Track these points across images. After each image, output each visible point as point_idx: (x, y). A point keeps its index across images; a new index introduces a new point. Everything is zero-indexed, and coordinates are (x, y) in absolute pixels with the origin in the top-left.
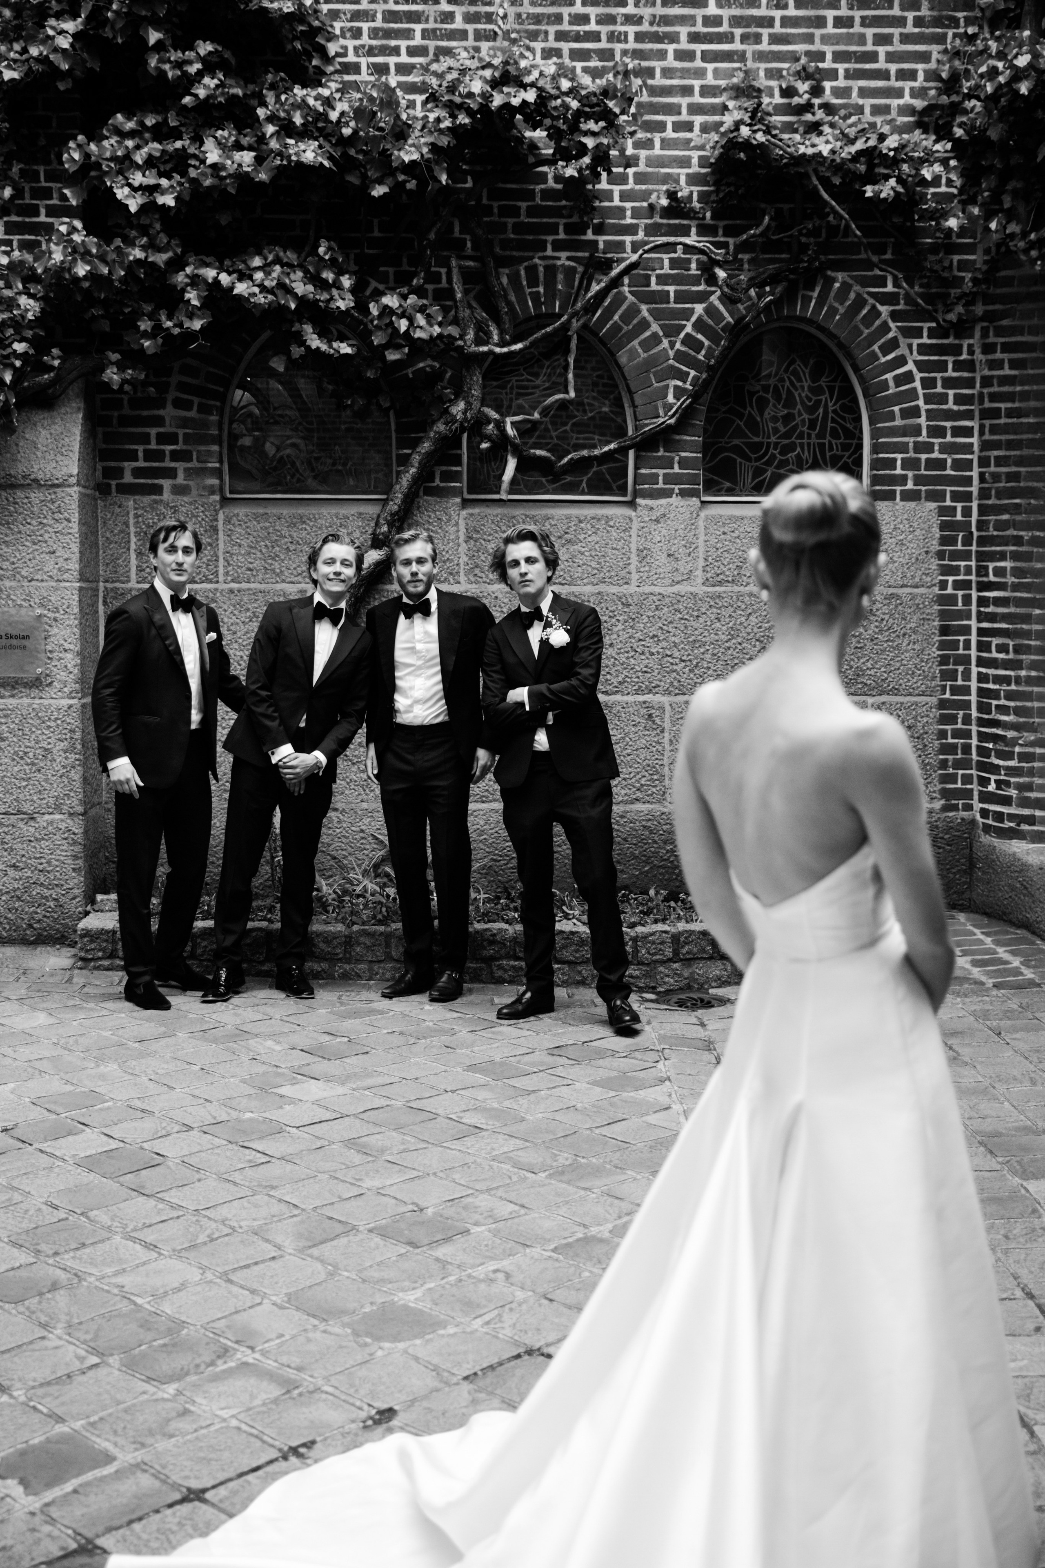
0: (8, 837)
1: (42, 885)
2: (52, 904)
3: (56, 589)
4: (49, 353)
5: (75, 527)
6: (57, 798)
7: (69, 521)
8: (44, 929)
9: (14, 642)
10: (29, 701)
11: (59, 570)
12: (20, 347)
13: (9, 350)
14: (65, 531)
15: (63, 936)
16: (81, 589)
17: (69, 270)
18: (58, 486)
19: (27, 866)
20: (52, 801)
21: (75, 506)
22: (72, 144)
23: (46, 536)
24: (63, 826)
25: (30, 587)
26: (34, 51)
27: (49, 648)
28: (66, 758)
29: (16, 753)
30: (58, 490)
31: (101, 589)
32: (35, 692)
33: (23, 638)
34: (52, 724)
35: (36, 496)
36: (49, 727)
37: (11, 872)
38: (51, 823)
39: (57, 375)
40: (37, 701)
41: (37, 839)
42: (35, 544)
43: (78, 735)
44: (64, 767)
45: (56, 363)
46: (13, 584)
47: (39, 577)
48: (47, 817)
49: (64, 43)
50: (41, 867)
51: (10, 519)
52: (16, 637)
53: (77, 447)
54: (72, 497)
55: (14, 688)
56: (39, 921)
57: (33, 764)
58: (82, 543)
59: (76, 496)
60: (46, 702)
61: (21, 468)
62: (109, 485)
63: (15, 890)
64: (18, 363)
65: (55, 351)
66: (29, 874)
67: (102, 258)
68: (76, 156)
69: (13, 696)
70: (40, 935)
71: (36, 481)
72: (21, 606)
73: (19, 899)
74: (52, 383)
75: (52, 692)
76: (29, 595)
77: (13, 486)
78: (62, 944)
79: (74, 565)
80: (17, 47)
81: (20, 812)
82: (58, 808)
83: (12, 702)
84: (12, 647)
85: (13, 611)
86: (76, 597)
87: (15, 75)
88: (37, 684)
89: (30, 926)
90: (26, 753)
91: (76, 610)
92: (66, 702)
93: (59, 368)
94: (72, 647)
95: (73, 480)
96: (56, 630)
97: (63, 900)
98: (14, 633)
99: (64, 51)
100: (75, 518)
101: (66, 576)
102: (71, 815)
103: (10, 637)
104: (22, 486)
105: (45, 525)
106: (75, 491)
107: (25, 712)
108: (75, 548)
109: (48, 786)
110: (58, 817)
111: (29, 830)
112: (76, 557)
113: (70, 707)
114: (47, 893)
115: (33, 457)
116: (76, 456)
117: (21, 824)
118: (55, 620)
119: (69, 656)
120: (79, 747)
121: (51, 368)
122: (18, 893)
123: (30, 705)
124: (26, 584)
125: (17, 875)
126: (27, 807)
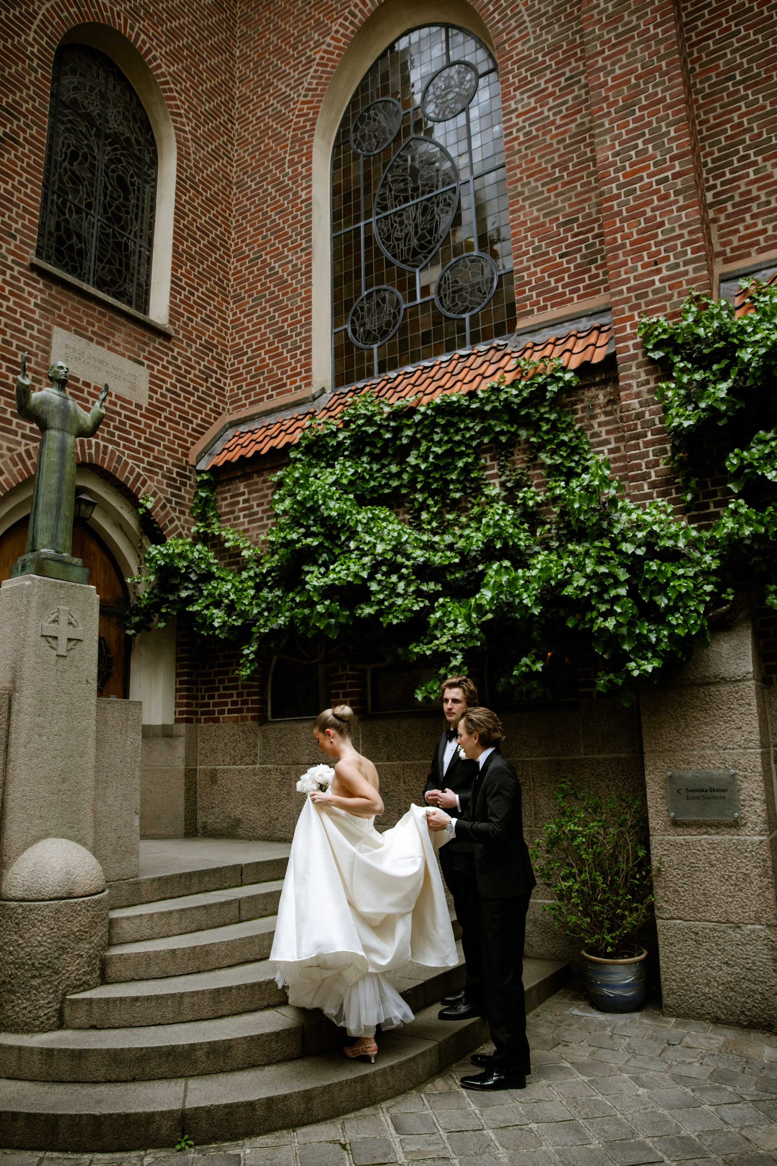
0: (721, 940)
1: (749, 980)
2: (758, 996)
3: (744, 754)
4: (725, 592)
5: (754, 709)
6: (756, 912)
7: (749, 705)
8: (754, 1017)
9: (717, 794)
10: (730, 837)
11: (745, 740)
12: (708, 588)
13: (701, 591)
14: (748, 712)
15: (770, 1025)
16: (762, 753)
17: (737, 533)
18: (739, 681)
19: (736, 964)
20: (752, 914)
21: (753, 694)
22: (731, 455)
23: (734, 717)
24: (763, 934)
25: (725, 754)
26: (703, 405)
27: (742, 797)
28: (761, 881)
29: (723, 876)
30: (740, 684)
31: (772, 752)
32: (733, 831)
33: (723, 791)
34: (749, 855)
35: (724, 689)
36: (746, 857)
37: (725, 968)
38: (753, 931)
39: (731, 606)
40: (736, 837)
41: (743, 944)
42: (725, 723)
43: (769, 863)
44: (760, 888)
45: (731, 598)
46: (712, 752)
47: (730, 746)
48: (749, 927)
49: (723, 395)
50: (748, 966)
51: (707, 707)
52: (718, 791)
53: (750, 653)
54: (750, 688)
55: (717, 827)
56: (749, 1010)
57: (736, 885)
58: (760, 720)
59: (753, 687)
60: (743, 838)
61: (713, 671)
62: (772, 678)
63: (728, 982)
64: (708, 599)
65: (729, 590)
66: (739, 970)
67: (760, 522)
68: (735, 462)
69: (717, 834)
70: (751, 1021)
71: (723, 678)
72: (719, 768)
73: (732, 989)
74: (728, 611)
75: (746, 830)
76: (724, 759)
77: (708, 684)
78: (769, 1031)
79: (756, 737)
80: (690, 408)
81: (728, 922)
82: (758, 920)
83: (717, 838)
84: (714, 797)
85: (715, 772)
86: (759, 760)
87: (691, 422)
88: (736, 825)
89: (743, 1013)
90: (730, 877)
91: (760, 769)
92: (757, 838)
93: (733, 601)
94: (759, 796)
95: (750, 676)
96: (746, 785)
97: (767, 994)
98: (716, 787)
99: (722, 399)
100: (754, 702)
101: (750, 745)
102: (768, 926)
103: (712, 790)
104: (714, 683)
105: (732, 709)
106: (752, 684)
107: (727, 846)
108: (756, 724)
109: (749, 903)
110: (758, 927)
111: (736, 936)
112: (757, 730)
113: (761, 842)
114: (754, 987)
115: (720, 663)
116: (750, 659)
117: (730, 931)
118: (745, 777)
119: (758, 803)
120: (771, 873)
121: (728, 601)
122: (731, 985)
123: (731, 840)
124: (721, 752)
125: (730, 970)
126: (733, 918)
